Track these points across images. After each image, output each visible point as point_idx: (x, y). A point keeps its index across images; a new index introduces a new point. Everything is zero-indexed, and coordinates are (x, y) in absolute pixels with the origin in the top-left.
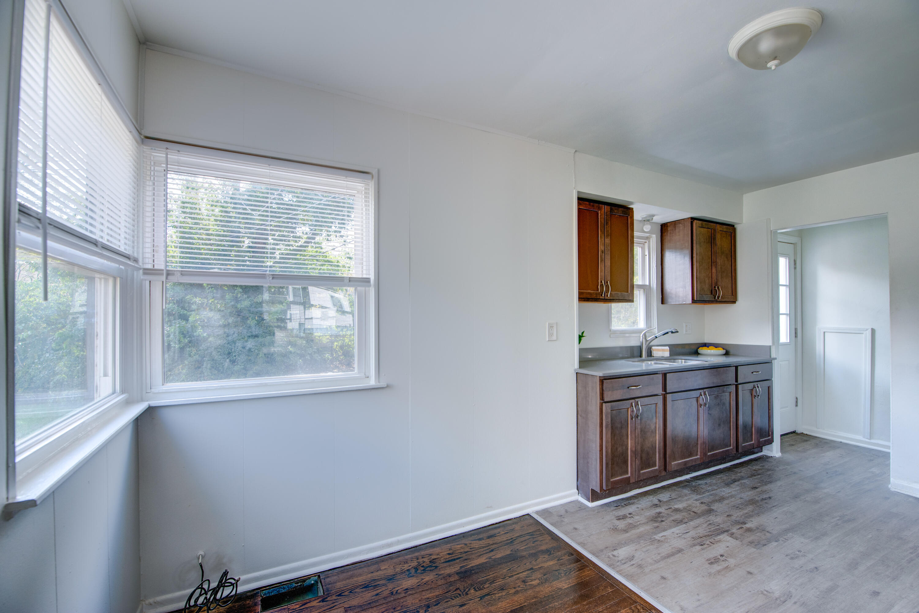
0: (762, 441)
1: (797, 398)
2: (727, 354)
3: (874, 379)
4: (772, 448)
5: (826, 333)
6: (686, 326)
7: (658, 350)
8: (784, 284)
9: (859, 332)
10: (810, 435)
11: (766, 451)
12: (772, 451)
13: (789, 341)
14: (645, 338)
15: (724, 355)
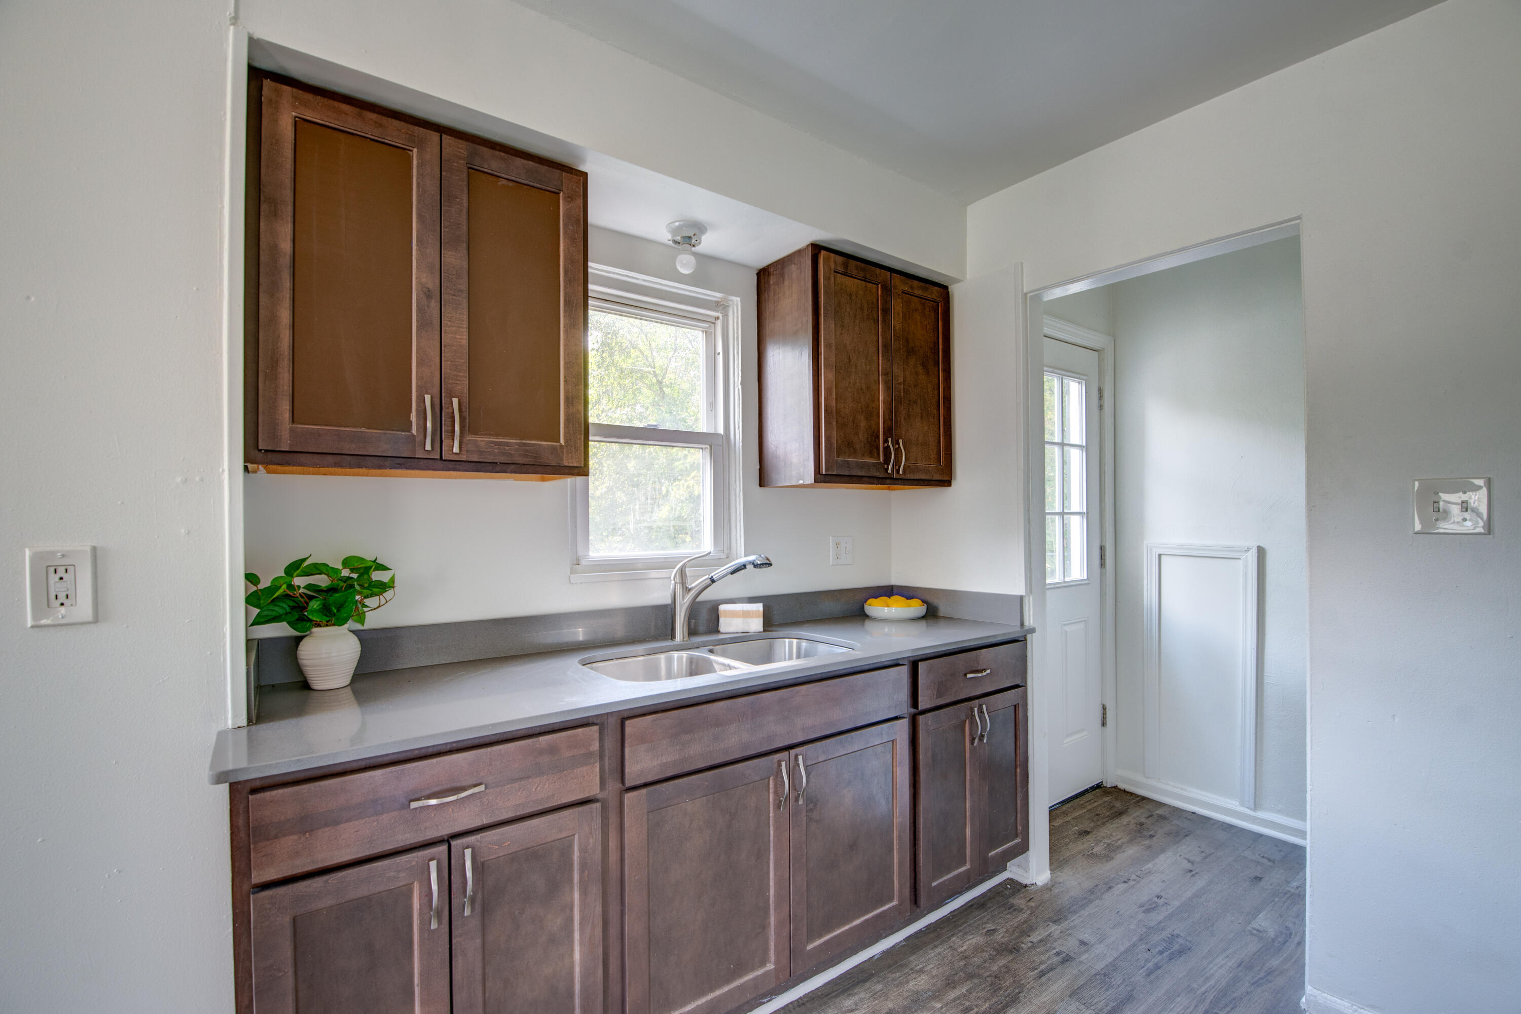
0: (993, 857)
1: (1104, 708)
2: (931, 614)
3: (1263, 663)
4: (1027, 861)
5: (1163, 557)
6: (838, 545)
7: (734, 614)
8: (1077, 442)
9: (1229, 556)
10: (1131, 794)
11: (1013, 871)
12: (1026, 869)
13: (1085, 577)
14: (683, 583)
15: (923, 617)
